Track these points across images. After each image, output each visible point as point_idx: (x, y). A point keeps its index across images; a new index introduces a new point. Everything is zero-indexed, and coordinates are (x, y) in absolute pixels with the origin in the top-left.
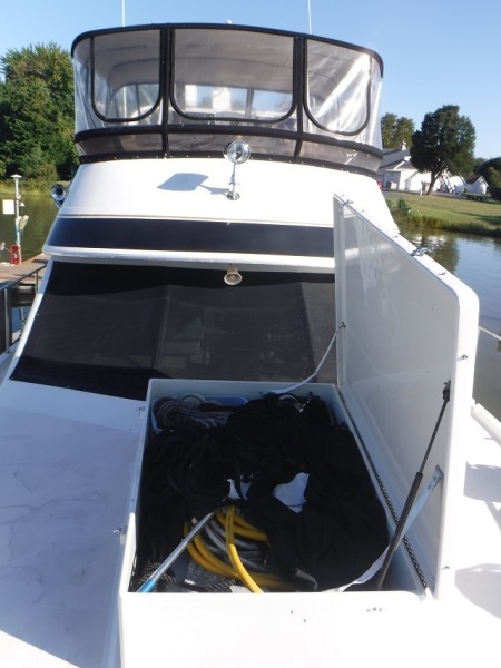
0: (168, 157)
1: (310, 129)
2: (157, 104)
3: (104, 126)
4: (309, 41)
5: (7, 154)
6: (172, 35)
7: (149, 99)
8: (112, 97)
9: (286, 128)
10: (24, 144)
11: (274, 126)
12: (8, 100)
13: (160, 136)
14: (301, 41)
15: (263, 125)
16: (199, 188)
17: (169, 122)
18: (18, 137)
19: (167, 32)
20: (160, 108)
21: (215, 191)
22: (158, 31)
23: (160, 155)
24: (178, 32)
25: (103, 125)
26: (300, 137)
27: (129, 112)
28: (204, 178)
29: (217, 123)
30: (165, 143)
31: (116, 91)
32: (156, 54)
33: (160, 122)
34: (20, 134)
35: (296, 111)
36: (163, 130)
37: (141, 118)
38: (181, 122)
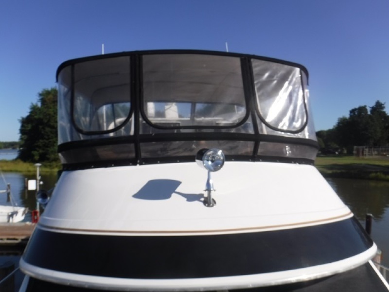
0: (141, 164)
1: (265, 131)
2: (129, 117)
3: (82, 139)
4: (252, 60)
5: (40, 147)
6: (140, 60)
7: (122, 114)
8: (94, 114)
9: (243, 132)
10: (50, 142)
11: (233, 131)
12: (41, 116)
13: (132, 145)
14: (246, 61)
15: (224, 131)
16: (174, 195)
17: (141, 132)
18: (46, 137)
19: (136, 57)
20: (132, 119)
21: (191, 198)
22: (128, 58)
23: (133, 162)
24: (145, 58)
25: (82, 137)
26: (257, 138)
27: (108, 126)
28: (177, 183)
29: (182, 131)
30: (137, 151)
31: (97, 109)
32: (128, 80)
33: (132, 133)
34: (48, 136)
35: (250, 117)
36: (135, 140)
37: (117, 129)
38: (151, 131)
